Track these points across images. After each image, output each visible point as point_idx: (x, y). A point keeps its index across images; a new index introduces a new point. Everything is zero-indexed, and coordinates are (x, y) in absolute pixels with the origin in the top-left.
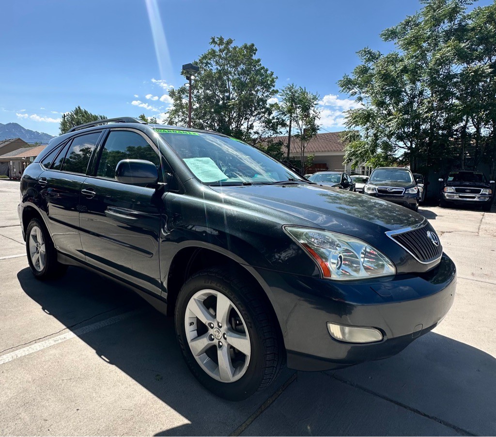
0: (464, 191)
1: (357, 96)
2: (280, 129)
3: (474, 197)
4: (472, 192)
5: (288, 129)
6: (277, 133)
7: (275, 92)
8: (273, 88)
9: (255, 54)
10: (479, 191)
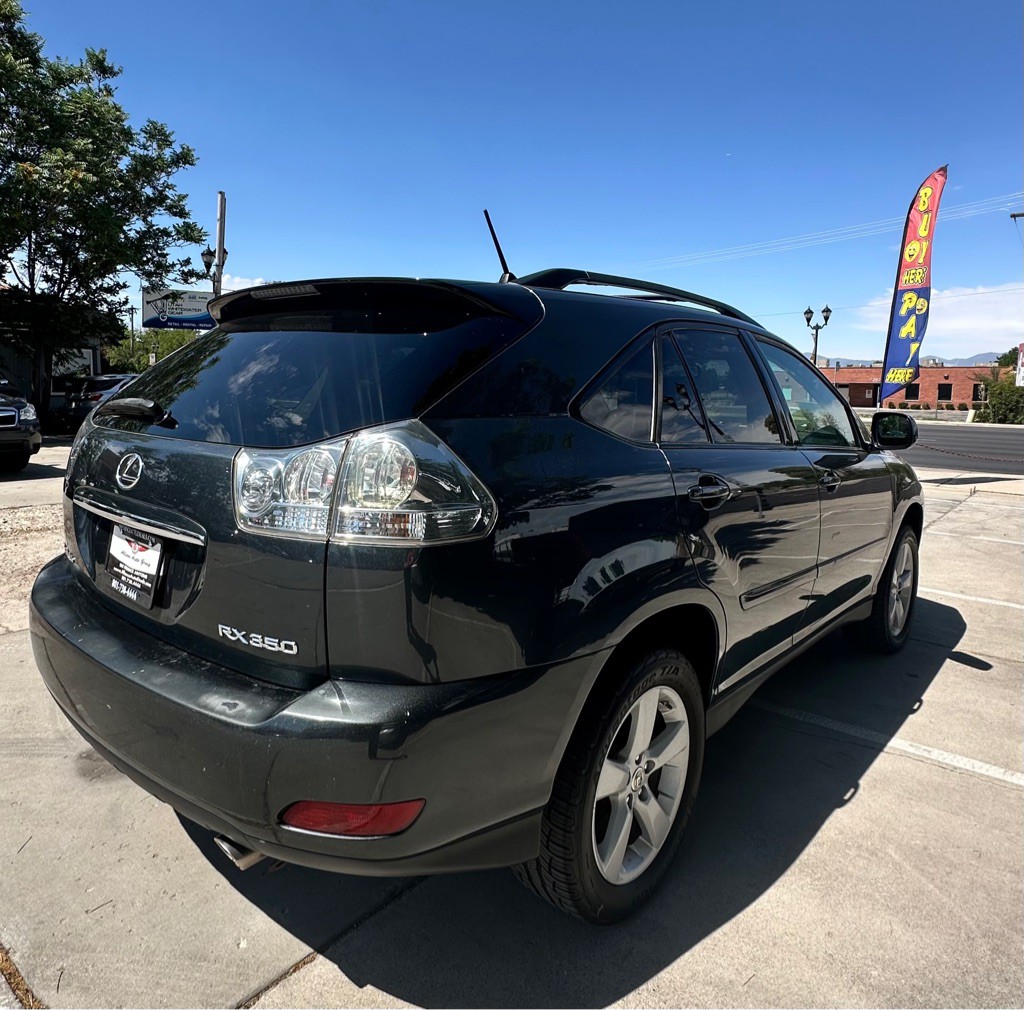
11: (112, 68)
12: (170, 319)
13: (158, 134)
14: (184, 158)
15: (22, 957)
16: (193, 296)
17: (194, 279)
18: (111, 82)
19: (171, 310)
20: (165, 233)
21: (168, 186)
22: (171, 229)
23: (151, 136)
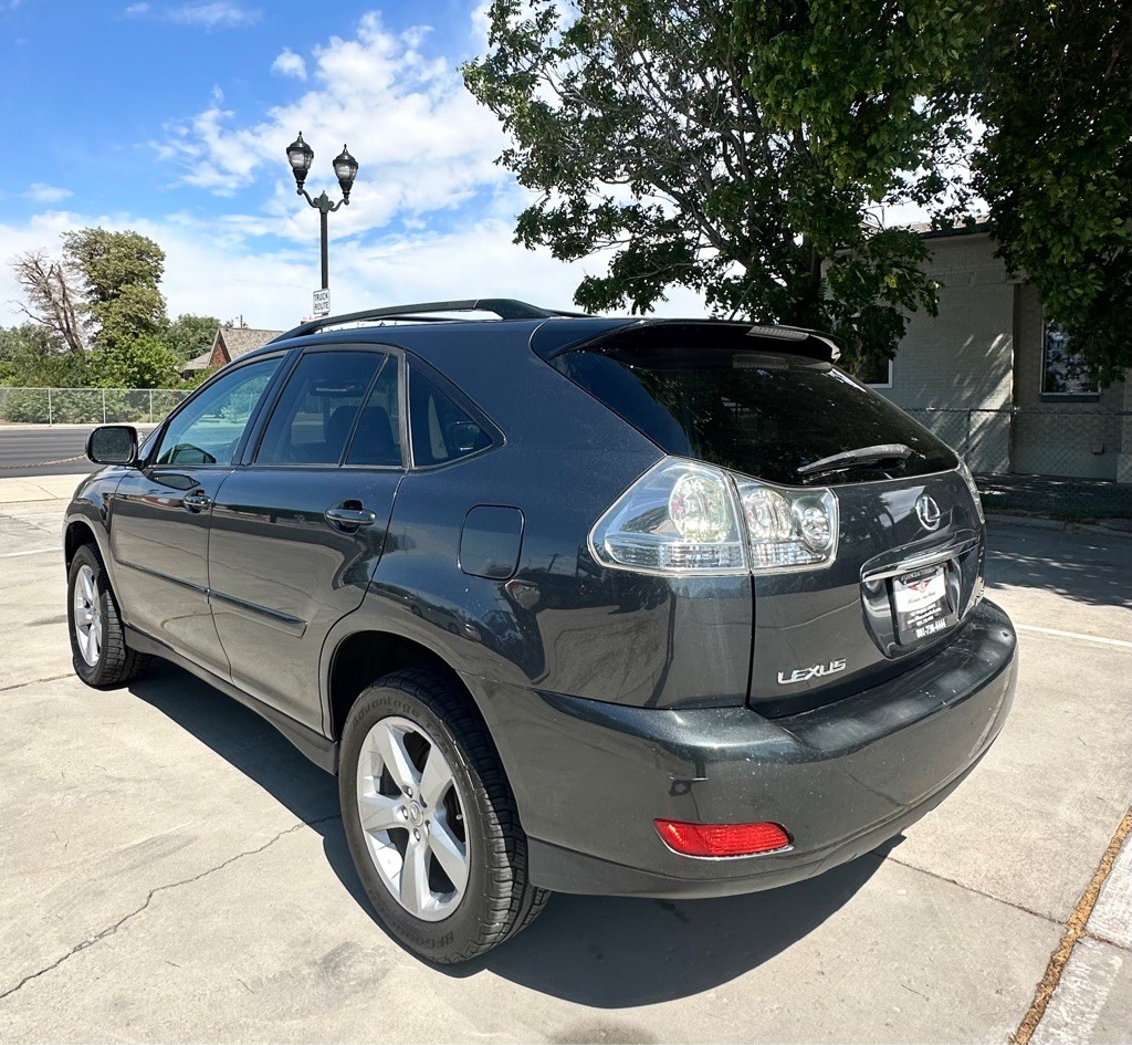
15: (1010, 1027)
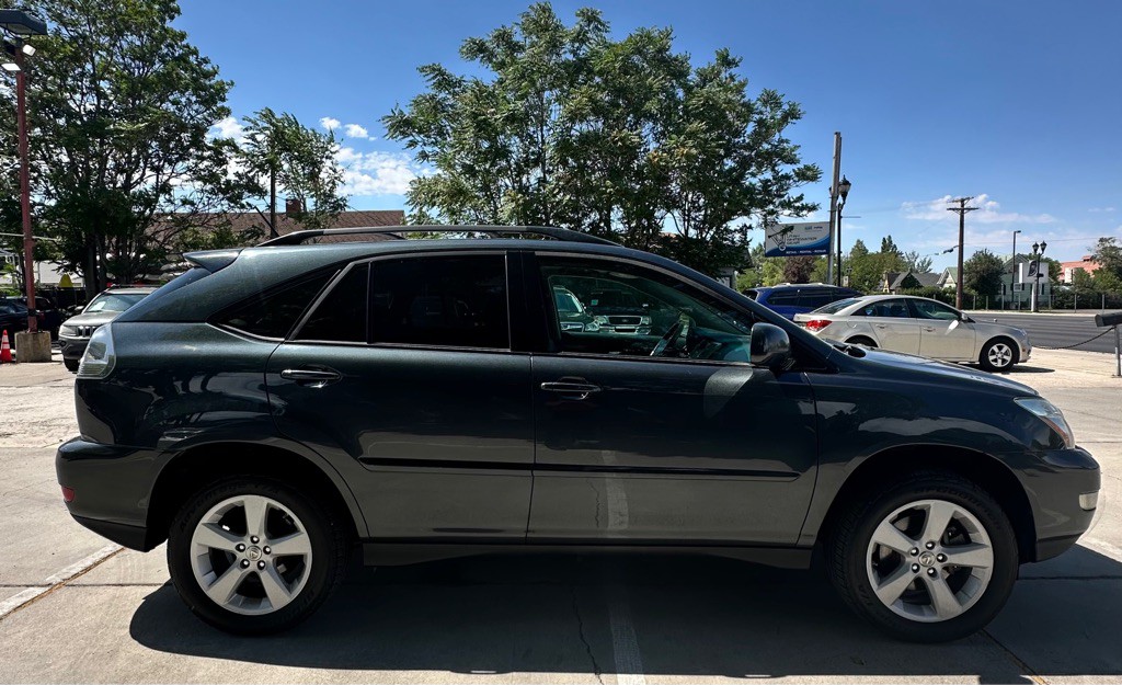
0: (619, 321)
1: (419, 149)
2: (248, 199)
3: (633, 330)
4: (631, 321)
5: (268, 199)
6: (243, 206)
7: (226, 112)
8: (219, 104)
9: (172, 18)
10: (637, 321)
11: (734, 60)
12: (788, 249)
13: (771, 100)
14: (792, 114)
16: (808, 227)
17: (805, 212)
18: (733, 70)
19: (789, 241)
20: (787, 177)
21: (782, 141)
22: (793, 173)
23: (765, 103)
